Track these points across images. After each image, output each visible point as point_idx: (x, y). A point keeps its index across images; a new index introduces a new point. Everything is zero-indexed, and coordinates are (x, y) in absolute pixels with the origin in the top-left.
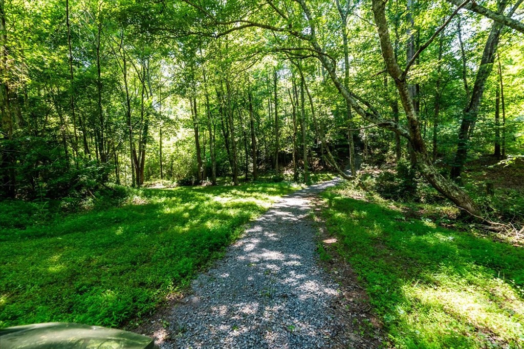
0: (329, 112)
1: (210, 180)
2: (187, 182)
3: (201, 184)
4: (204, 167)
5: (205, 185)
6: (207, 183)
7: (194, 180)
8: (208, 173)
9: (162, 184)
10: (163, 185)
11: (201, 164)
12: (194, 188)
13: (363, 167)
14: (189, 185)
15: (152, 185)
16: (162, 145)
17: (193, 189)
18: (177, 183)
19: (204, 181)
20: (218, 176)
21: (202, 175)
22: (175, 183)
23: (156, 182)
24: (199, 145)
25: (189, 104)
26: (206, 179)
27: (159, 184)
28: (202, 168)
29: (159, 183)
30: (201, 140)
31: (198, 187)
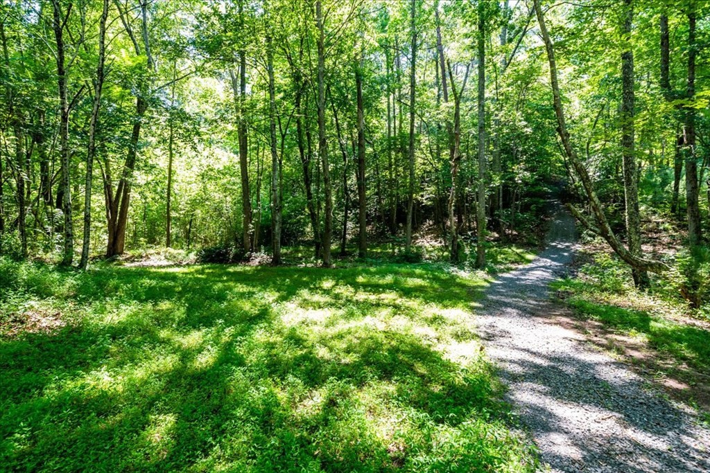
0: (520, 121)
1: (268, 251)
2: (219, 254)
3: (248, 260)
4: (256, 225)
5: (256, 262)
6: (260, 258)
7: (233, 251)
8: (265, 237)
9: (163, 258)
10: (166, 258)
11: (249, 217)
12: (231, 270)
13: (589, 239)
14: (221, 262)
15: (142, 257)
16: (174, 178)
17: (229, 273)
18: (197, 255)
19: (254, 254)
20: (284, 244)
21: (252, 240)
22: (192, 256)
23: (151, 251)
24: (247, 178)
25: (232, 96)
26: (258, 250)
27: (158, 257)
28: (251, 226)
29: (158, 254)
30: (252, 168)
31: (239, 268)
